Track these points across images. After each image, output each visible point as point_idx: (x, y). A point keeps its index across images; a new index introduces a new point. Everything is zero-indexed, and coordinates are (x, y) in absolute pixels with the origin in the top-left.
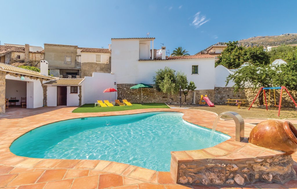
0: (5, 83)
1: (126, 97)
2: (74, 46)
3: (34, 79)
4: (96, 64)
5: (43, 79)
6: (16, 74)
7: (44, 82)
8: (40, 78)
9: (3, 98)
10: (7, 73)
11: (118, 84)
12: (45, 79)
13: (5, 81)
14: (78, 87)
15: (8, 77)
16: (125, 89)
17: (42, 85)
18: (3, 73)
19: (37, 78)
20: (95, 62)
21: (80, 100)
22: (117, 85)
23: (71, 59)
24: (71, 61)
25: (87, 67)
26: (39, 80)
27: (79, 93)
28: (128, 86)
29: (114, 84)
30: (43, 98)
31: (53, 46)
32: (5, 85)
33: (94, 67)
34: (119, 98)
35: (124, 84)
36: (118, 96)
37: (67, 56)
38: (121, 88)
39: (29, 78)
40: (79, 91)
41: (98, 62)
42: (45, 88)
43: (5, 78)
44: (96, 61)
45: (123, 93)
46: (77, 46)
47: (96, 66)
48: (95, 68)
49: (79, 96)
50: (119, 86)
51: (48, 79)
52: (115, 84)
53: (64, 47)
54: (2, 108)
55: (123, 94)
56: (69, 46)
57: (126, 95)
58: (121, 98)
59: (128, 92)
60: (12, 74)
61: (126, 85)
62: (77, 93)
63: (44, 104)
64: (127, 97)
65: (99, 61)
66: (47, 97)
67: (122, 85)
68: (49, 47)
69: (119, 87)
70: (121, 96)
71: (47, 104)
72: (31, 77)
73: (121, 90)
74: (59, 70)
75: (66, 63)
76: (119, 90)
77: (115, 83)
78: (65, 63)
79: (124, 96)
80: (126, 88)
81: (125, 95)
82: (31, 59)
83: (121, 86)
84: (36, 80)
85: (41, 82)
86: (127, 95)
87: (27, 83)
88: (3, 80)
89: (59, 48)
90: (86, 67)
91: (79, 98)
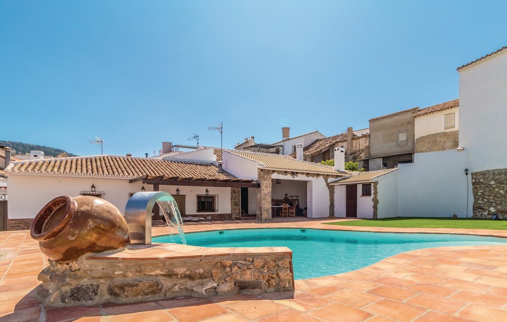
0: (271, 184)
1: (494, 204)
2: (412, 110)
3: (313, 177)
4: (445, 134)
5: (328, 175)
6: (285, 172)
7: (330, 180)
8: (323, 175)
9: (269, 202)
10: (274, 171)
11: (475, 172)
12: (332, 175)
13: (271, 181)
14: (372, 185)
15: (275, 176)
16: (492, 183)
17: (328, 184)
18: (268, 172)
19: (318, 175)
20: (443, 130)
21: (375, 207)
22: (473, 174)
23: (407, 136)
24: (407, 140)
25: (426, 145)
26: (321, 178)
27: (373, 195)
28: (499, 174)
29: (464, 173)
30: (329, 204)
31: (380, 120)
32: (271, 186)
33: (440, 142)
34: (478, 205)
35: (488, 172)
36: (475, 202)
37: (400, 132)
38: (482, 180)
39: (304, 175)
40: (373, 192)
41: (448, 131)
42: (331, 188)
43: (270, 178)
44: (445, 129)
45: (487, 193)
46: (417, 108)
47: (444, 140)
48: (442, 143)
49: (373, 200)
50: (478, 177)
51: (337, 176)
52: (467, 174)
53: (396, 117)
54: (268, 213)
55: (487, 197)
56: (403, 112)
57: (496, 199)
58: (482, 205)
59: (501, 191)
60: (279, 172)
61: (494, 174)
62: (369, 194)
63: (330, 214)
64: (498, 203)
65: (452, 127)
66: (335, 202)
67: (483, 174)
68: (376, 123)
69: (477, 181)
70: (481, 202)
71: (335, 213)
72: (308, 174)
73: (482, 186)
74: (381, 159)
75: (399, 145)
76: (478, 186)
77: (466, 170)
78: (397, 146)
79: (489, 202)
80: (495, 180)
81: (492, 198)
82: (354, 149)
83: (481, 176)
84: (317, 178)
85: (326, 181)
86: (498, 198)
87: (308, 182)
88: (268, 180)
89: (388, 121)
90: (423, 146)
91: (372, 204)
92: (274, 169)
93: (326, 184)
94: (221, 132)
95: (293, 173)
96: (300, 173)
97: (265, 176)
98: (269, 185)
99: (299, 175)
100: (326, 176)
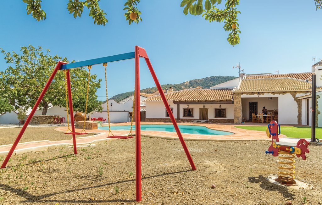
3: (279, 94)
5: (295, 92)
6: (252, 93)
7: (298, 95)
8: (290, 92)
12: (300, 91)
13: (240, 100)
15: (244, 96)
17: (295, 99)
18: (239, 94)
19: (284, 92)
26: (288, 94)
30: (298, 114)
32: (241, 102)
39: (270, 94)
42: (299, 101)
43: (240, 97)
54: (238, 119)
60: (247, 93)
72: (273, 92)
84: (284, 94)
85: (294, 96)
92: (242, 92)
93: (293, 98)
94: (239, 69)
95: (259, 93)
96: (266, 92)
97: (236, 97)
98: (239, 102)
99: (265, 94)
100: (294, 93)
